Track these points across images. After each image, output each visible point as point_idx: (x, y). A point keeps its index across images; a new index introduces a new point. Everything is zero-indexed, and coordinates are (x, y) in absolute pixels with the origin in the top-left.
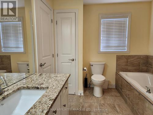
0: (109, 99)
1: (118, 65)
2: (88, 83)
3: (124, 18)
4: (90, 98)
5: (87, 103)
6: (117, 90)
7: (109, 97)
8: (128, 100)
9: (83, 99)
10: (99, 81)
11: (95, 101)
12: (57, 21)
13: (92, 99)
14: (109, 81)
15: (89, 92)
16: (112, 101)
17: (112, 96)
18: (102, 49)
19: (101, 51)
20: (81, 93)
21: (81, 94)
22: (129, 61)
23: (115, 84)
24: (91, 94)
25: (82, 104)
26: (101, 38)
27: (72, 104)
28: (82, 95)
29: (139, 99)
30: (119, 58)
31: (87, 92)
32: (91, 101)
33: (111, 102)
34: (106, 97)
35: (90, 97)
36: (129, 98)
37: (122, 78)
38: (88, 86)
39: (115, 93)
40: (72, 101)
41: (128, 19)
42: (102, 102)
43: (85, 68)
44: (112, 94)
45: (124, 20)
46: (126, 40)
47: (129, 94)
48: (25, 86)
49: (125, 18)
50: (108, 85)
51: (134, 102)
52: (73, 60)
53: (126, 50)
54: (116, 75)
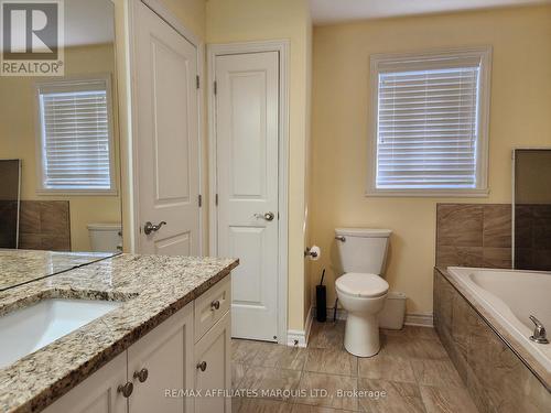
0: (402, 367)
1: (442, 242)
2: (330, 305)
3: (463, 67)
4: (330, 360)
5: (312, 375)
6: (439, 335)
7: (400, 359)
8: (470, 370)
9: (303, 361)
10: (360, 296)
11: (347, 368)
12: (215, 84)
13: (334, 362)
14: (406, 300)
15: (330, 338)
16: (410, 373)
17: (415, 355)
18: (380, 182)
19: (378, 187)
20: (297, 338)
21: (297, 342)
22: (485, 226)
23: (431, 313)
24: (334, 344)
25: (294, 376)
26: (379, 142)
27: (258, 376)
28: (303, 344)
29: (502, 367)
30: (447, 214)
31: (322, 338)
32: (329, 367)
33: (408, 377)
34: (391, 358)
35: (331, 354)
36: (473, 364)
37: (453, 290)
38: (330, 316)
39: (428, 346)
40: (261, 366)
41: (479, 69)
42: (372, 375)
43: (315, 249)
44: (417, 350)
45: (463, 73)
46: (472, 149)
47: (473, 347)
48: (66, 288)
49: (468, 66)
50: (406, 315)
51: (487, 376)
52: (271, 218)
53: (473, 186)
54: (435, 277)
